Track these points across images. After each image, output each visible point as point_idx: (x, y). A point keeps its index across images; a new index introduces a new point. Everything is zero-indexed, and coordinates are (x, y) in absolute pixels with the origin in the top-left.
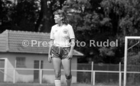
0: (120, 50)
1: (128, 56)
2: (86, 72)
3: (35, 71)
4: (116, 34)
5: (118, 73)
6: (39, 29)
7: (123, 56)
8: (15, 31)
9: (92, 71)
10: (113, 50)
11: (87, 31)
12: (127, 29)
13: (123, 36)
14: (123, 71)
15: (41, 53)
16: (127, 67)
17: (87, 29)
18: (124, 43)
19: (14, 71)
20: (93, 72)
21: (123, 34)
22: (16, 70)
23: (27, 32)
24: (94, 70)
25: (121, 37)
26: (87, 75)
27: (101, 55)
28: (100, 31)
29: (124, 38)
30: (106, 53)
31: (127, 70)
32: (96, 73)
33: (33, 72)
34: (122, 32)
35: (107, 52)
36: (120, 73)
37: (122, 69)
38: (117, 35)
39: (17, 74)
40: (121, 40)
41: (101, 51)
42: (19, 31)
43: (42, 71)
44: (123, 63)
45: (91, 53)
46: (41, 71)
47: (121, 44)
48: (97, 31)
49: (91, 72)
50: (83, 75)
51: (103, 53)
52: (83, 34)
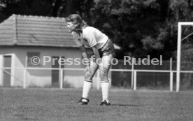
0: (171, 42)
1: (181, 50)
2: (124, 72)
3: (53, 71)
4: (165, 20)
5: (169, 73)
6: (59, 13)
7: (176, 49)
8: (25, 16)
9: (132, 70)
10: (162, 41)
11: (125, 15)
12: (181, 12)
13: (175, 22)
14: (176, 70)
15: (62, 46)
16: (181, 65)
17: (125, 12)
18: (177, 32)
19: (25, 71)
20: (134, 72)
21: (175, 19)
22: (27, 70)
23: (41, 17)
24: (135, 69)
25: (172, 23)
26: (125, 76)
27: (145, 48)
28: (143, 16)
29: (177, 24)
30: (151, 45)
31: (181, 69)
32: (137, 73)
33: (51, 73)
34: (173, 16)
35: (154, 44)
36: (171, 72)
37: (174, 67)
38: (167, 20)
39: (29, 75)
40: (172, 27)
41: (144, 43)
42: (30, 16)
43: (64, 71)
44: (175, 59)
45: (131, 46)
46: (61, 70)
47: (172, 33)
48: (139, 15)
49: (131, 72)
50: (120, 76)
51: (148, 45)
52: (119, 19)
